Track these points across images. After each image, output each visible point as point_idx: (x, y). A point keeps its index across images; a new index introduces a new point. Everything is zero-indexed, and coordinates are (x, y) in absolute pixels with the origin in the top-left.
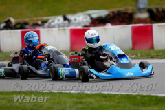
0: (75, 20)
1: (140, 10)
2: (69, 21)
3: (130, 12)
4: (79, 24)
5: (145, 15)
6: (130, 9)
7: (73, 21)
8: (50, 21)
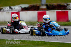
0: (15, 8)
1: (43, 5)
2: (12, 9)
3: (38, 5)
4: (16, 10)
5: (45, 7)
6: (38, 4)
7: (14, 9)
8: (4, 9)
